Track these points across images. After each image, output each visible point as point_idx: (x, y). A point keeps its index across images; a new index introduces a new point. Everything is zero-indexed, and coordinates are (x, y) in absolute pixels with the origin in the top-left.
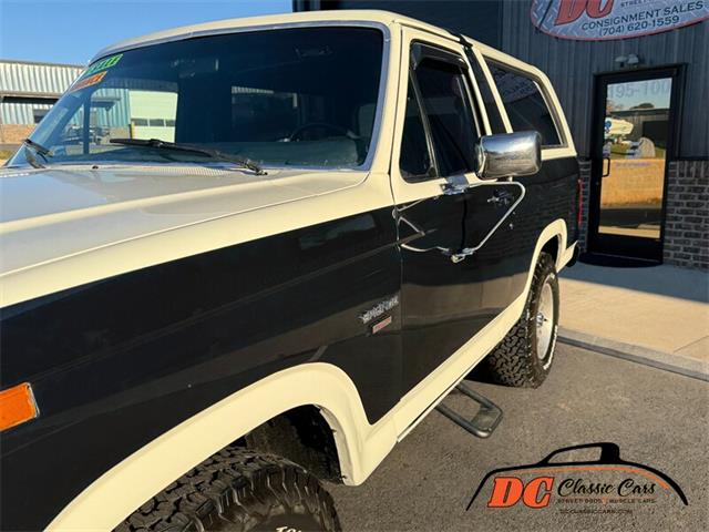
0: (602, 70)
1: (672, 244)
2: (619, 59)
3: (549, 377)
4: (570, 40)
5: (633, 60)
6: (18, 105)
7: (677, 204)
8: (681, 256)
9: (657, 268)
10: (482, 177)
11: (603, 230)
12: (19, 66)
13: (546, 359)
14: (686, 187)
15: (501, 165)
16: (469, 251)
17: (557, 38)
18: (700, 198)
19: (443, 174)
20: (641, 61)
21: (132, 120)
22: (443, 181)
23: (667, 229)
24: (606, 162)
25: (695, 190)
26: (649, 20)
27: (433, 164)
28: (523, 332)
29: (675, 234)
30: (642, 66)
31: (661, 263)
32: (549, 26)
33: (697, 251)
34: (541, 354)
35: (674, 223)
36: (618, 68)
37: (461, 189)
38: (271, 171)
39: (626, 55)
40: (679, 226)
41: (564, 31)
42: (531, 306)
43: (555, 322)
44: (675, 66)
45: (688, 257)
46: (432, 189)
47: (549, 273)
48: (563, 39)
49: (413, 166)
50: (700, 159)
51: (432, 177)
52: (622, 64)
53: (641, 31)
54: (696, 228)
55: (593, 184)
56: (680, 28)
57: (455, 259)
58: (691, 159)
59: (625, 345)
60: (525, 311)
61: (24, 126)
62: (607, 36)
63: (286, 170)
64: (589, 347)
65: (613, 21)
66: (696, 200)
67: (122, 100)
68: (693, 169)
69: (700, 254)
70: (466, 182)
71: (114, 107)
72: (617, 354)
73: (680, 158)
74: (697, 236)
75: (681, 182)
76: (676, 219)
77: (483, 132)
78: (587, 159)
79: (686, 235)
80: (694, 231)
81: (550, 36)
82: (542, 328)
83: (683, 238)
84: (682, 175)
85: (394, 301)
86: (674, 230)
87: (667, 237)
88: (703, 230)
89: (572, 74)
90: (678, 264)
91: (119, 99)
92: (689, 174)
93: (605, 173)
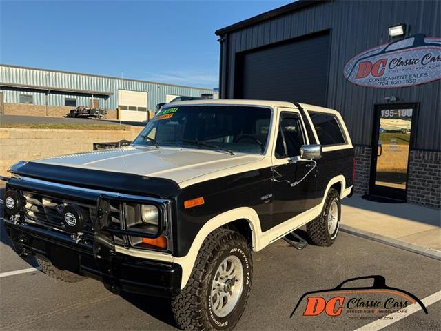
0: (378, 103)
1: (411, 192)
2: (386, 98)
3: (335, 244)
4: (363, 87)
5: (394, 99)
6: (57, 95)
7: (414, 172)
8: (415, 199)
9: (403, 204)
10: (302, 158)
11: (377, 183)
12: (60, 74)
13: (333, 235)
14: (419, 164)
15: (309, 155)
16: (297, 183)
17: (356, 85)
18: (425, 169)
19: (289, 157)
20: (397, 99)
21: (119, 106)
22: (289, 159)
23: (409, 185)
24: (379, 148)
25: (423, 165)
26: (402, 80)
27: (286, 153)
28: (322, 220)
29: (413, 187)
30: (398, 102)
31: (406, 202)
32: (352, 78)
33: (423, 196)
34: (331, 232)
35: (412, 182)
36: (386, 102)
37: (295, 162)
38: (235, 154)
39: (390, 96)
40: (414, 184)
41: (360, 81)
42: (326, 210)
43: (339, 219)
44: (413, 103)
45: (419, 200)
46: (285, 161)
47: (335, 197)
48: (359, 86)
49: (279, 153)
50: (425, 150)
51: (285, 157)
52: (388, 101)
53: (398, 85)
54: (423, 185)
55: (372, 159)
56: (417, 85)
57: (292, 185)
58: (421, 150)
59: (372, 233)
60: (322, 211)
61: (59, 107)
62: (381, 86)
63: (240, 154)
64: (356, 234)
65: (384, 79)
66: (423, 171)
67: (114, 95)
68: (421, 155)
69: (425, 198)
70: (297, 159)
71: (109, 99)
72: (368, 238)
73: (416, 149)
74: (423, 189)
75: (416, 161)
76: (413, 180)
77: (306, 143)
78: (370, 147)
79: (418, 188)
80: (422, 186)
81: (353, 84)
82: (332, 222)
83: (416, 189)
84: (416, 157)
85: (271, 195)
86: (412, 185)
87: (408, 189)
88: (427, 186)
89: (363, 103)
90: (414, 202)
91: (113, 94)
92: (420, 158)
93: (379, 154)
